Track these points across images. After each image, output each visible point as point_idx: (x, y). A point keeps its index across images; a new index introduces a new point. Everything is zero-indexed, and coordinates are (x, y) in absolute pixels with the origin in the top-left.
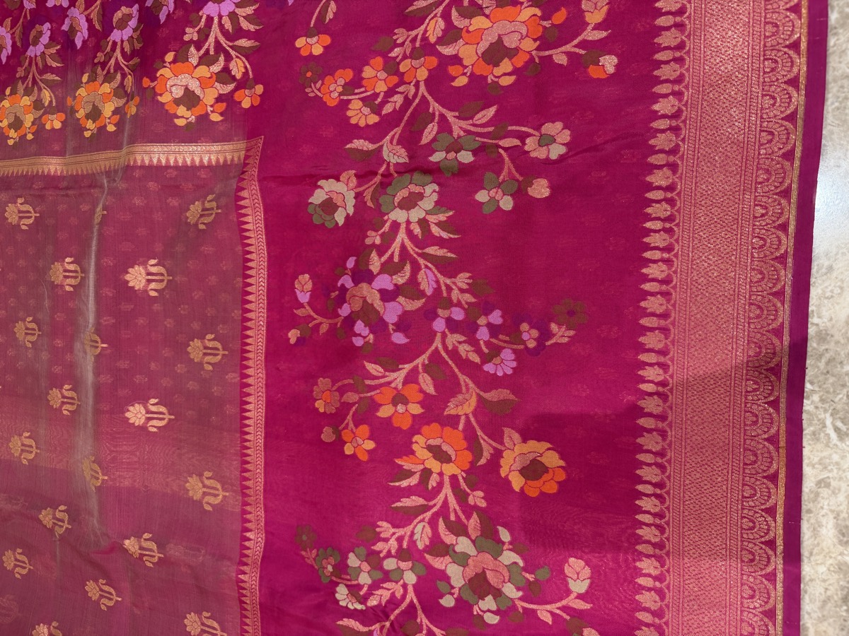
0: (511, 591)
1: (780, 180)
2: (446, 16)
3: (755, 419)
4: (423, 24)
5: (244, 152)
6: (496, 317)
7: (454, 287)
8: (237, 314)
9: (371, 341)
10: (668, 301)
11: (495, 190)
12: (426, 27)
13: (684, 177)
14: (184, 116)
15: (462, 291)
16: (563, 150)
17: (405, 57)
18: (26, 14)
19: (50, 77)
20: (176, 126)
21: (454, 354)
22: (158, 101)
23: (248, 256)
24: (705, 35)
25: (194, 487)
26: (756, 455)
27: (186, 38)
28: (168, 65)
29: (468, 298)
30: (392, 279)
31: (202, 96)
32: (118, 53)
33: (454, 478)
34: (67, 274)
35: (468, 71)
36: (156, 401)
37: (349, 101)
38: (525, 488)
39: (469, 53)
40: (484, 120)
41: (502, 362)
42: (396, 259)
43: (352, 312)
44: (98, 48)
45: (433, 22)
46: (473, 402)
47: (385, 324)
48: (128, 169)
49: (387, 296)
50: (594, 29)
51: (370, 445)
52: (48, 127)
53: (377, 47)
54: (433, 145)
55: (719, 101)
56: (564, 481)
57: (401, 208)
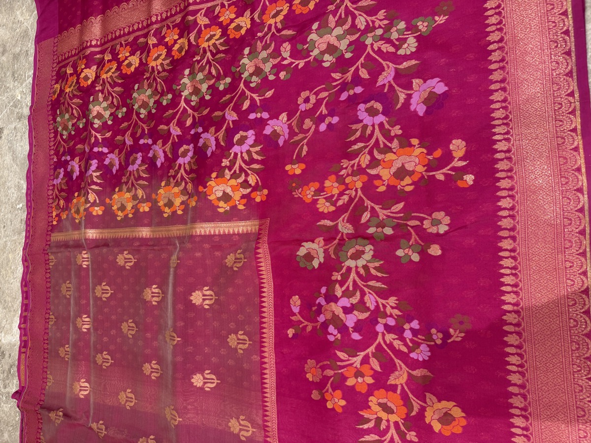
1: (579, 246)
2: (371, 153)
3: (581, 388)
4: (357, 157)
5: (258, 226)
6: (415, 325)
7: (387, 305)
8: (257, 319)
9: (339, 338)
10: (519, 316)
11: (407, 250)
12: (360, 159)
13: (520, 244)
14: (223, 207)
15: (392, 308)
16: (447, 228)
17: (348, 175)
18: (127, 147)
19: (141, 182)
20: (219, 212)
21: (391, 346)
22: (208, 199)
23: (262, 285)
24: (524, 164)
25: (234, 425)
26: (584, 411)
27: (223, 165)
28: (213, 179)
29: (396, 312)
30: (349, 300)
31: (233, 196)
32: (182, 171)
33: (396, 424)
34: (154, 295)
35: (386, 183)
36: (209, 371)
37: (318, 200)
38: (442, 431)
39: (385, 174)
40: (397, 210)
41: (421, 352)
42: (351, 288)
43: (326, 320)
44: (170, 167)
45: (363, 156)
46: (405, 376)
47: (347, 328)
48: (192, 237)
49: (347, 310)
50: (458, 160)
51: (343, 403)
52: (141, 210)
53: (332, 170)
54: (369, 224)
55: (536, 201)
56: (466, 425)
57: (352, 259)
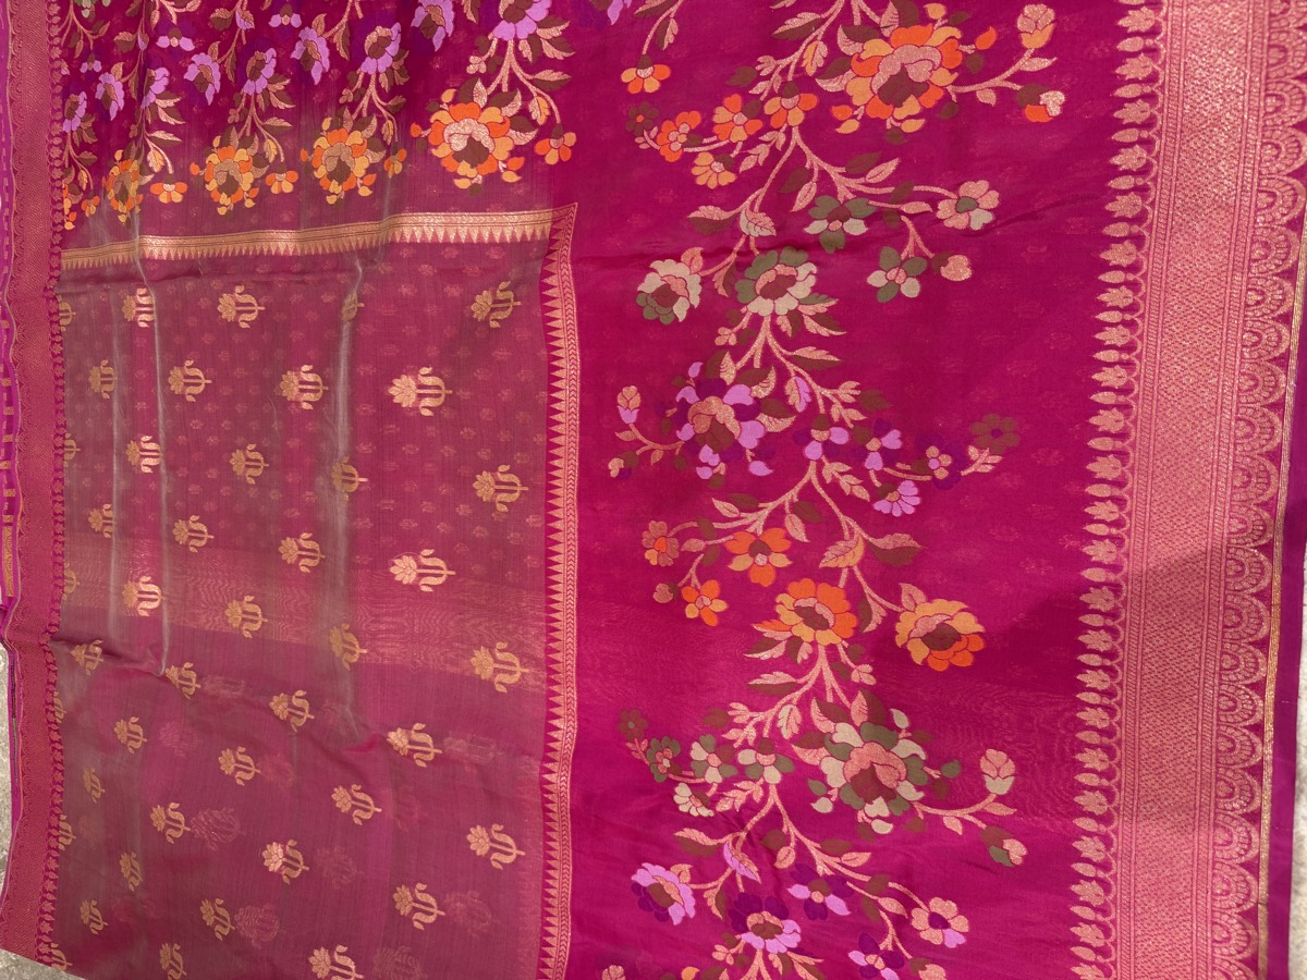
0: (908, 792)
1: (1283, 256)
2: (830, 39)
3: (1240, 569)
4: (797, 50)
5: (549, 224)
6: (893, 440)
7: (835, 400)
8: (541, 439)
9: (722, 473)
10: (1127, 416)
11: (895, 271)
12: (802, 54)
13: (1151, 253)
14: (468, 176)
15: (846, 405)
16: (988, 218)
17: (772, 94)
18: (240, 36)
19: (274, 122)
20: (456, 188)
21: (834, 488)
22: (432, 155)
23: (555, 363)
24: (1186, 63)
25: (482, 663)
26: (1239, 615)
27: (471, 69)
28: (446, 108)
29: (856, 415)
30: (751, 391)
31: (491, 149)
32: (372, 89)
33: (831, 648)
34: (305, 387)
35: (860, 113)
36: (431, 552)
37: (695, 155)
38: (929, 660)
39: (860, 90)
40: (880, 178)
41: (900, 498)
42: (757, 364)
43: (696, 434)
44: (344, 82)
45: (812, 47)
46: (859, 551)
47: (742, 450)
48: (392, 248)
49: (744, 413)
50: (1033, 56)
51: (720, 606)
52: (275, 190)
53: (734, 81)
54: (810, 212)
55: (1202, 152)
56: (982, 651)
57: (765, 297)
